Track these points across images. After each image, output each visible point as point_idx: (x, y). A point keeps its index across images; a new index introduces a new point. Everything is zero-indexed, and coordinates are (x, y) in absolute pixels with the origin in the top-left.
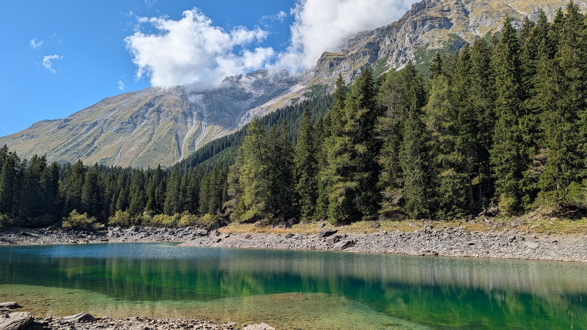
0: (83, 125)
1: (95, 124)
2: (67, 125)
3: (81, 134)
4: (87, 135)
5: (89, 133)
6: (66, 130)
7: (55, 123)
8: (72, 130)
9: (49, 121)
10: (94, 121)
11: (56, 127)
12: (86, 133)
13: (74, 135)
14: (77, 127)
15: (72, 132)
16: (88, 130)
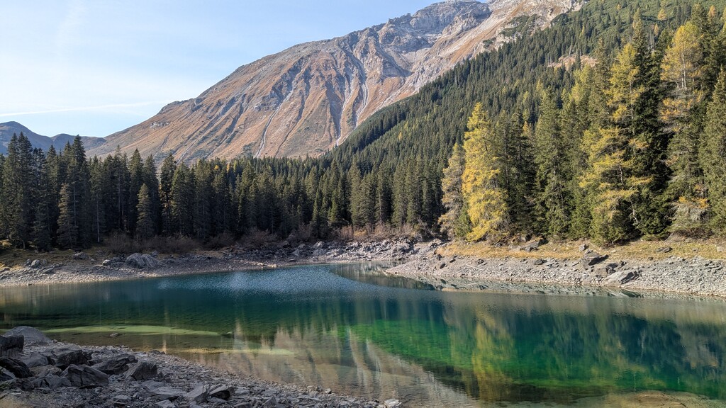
0: (219, 104)
1: (233, 101)
2: (201, 106)
3: (218, 117)
4: (224, 117)
5: (227, 114)
6: (199, 112)
7: (186, 104)
10: (230, 98)
11: (189, 109)
12: (223, 113)
13: (210, 118)
15: (207, 114)
16: (226, 110)
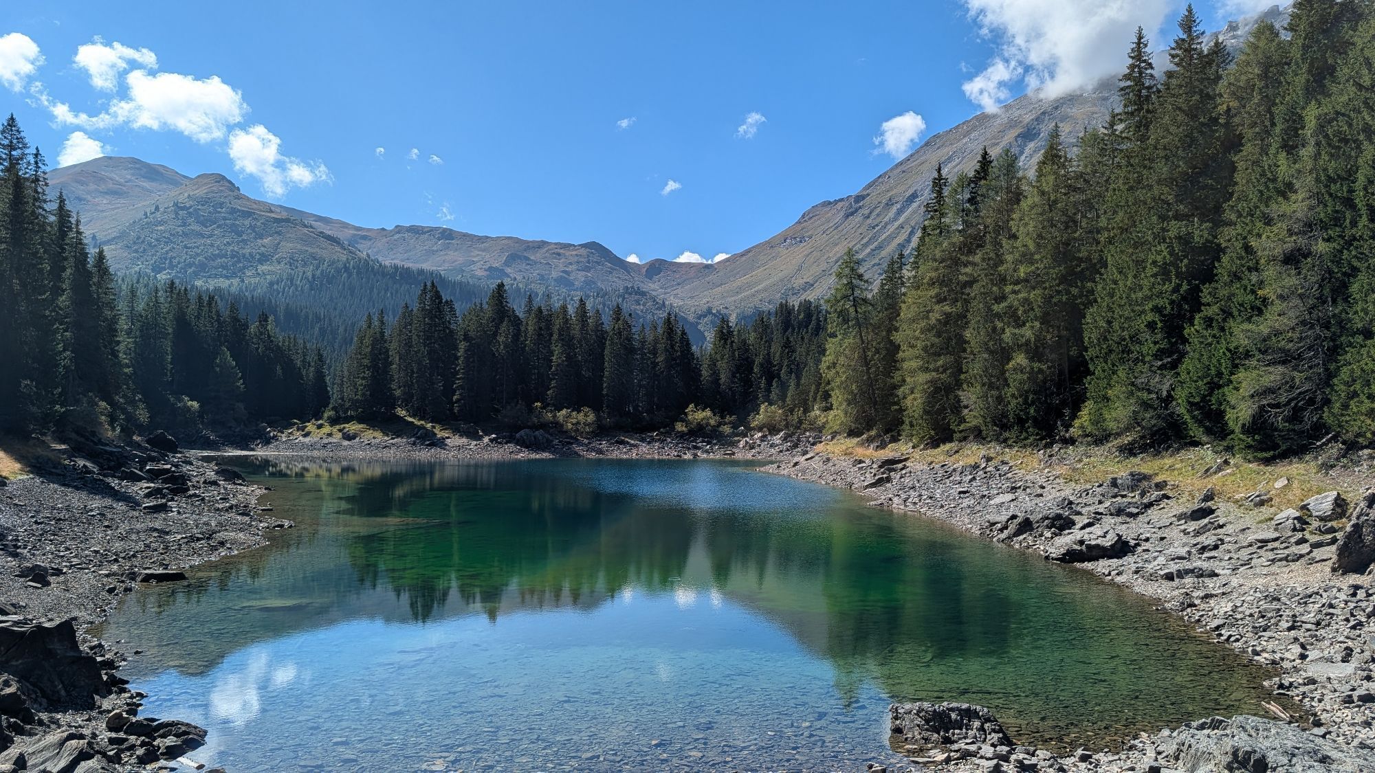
1: (914, 196)
2: (860, 207)
3: (886, 224)
4: (897, 224)
5: (902, 219)
6: (858, 218)
7: (841, 204)
8: (868, 217)
9: (830, 203)
10: (910, 192)
11: (842, 214)
12: (895, 219)
13: (874, 228)
14: (879, 209)
15: (869, 221)
16: (900, 212)
